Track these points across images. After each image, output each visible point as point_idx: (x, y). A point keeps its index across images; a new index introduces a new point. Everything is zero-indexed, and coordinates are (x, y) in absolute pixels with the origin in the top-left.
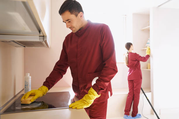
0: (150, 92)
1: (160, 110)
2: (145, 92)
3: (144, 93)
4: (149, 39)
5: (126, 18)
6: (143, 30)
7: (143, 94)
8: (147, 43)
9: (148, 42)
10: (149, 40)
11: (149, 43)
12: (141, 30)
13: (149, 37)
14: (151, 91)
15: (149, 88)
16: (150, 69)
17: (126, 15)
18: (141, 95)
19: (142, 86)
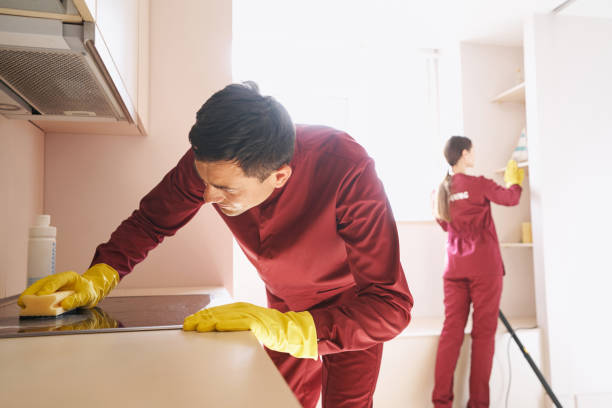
0: (536, 327)
1: (576, 398)
2: (513, 327)
3: (510, 330)
4: (523, 131)
5: (436, 61)
6: (501, 102)
7: (509, 335)
8: (517, 149)
9: (522, 143)
10: (523, 136)
11: (523, 149)
12: (495, 102)
13: (524, 124)
14: (539, 324)
15: (531, 318)
16: (531, 241)
17: (436, 51)
18: (502, 340)
19: (505, 305)
